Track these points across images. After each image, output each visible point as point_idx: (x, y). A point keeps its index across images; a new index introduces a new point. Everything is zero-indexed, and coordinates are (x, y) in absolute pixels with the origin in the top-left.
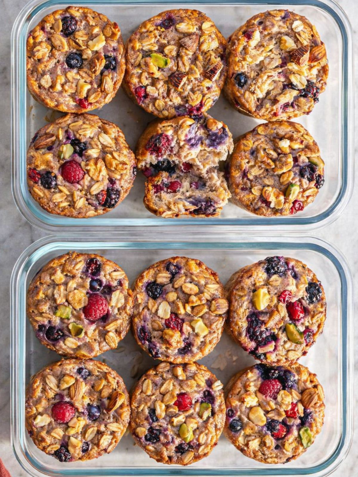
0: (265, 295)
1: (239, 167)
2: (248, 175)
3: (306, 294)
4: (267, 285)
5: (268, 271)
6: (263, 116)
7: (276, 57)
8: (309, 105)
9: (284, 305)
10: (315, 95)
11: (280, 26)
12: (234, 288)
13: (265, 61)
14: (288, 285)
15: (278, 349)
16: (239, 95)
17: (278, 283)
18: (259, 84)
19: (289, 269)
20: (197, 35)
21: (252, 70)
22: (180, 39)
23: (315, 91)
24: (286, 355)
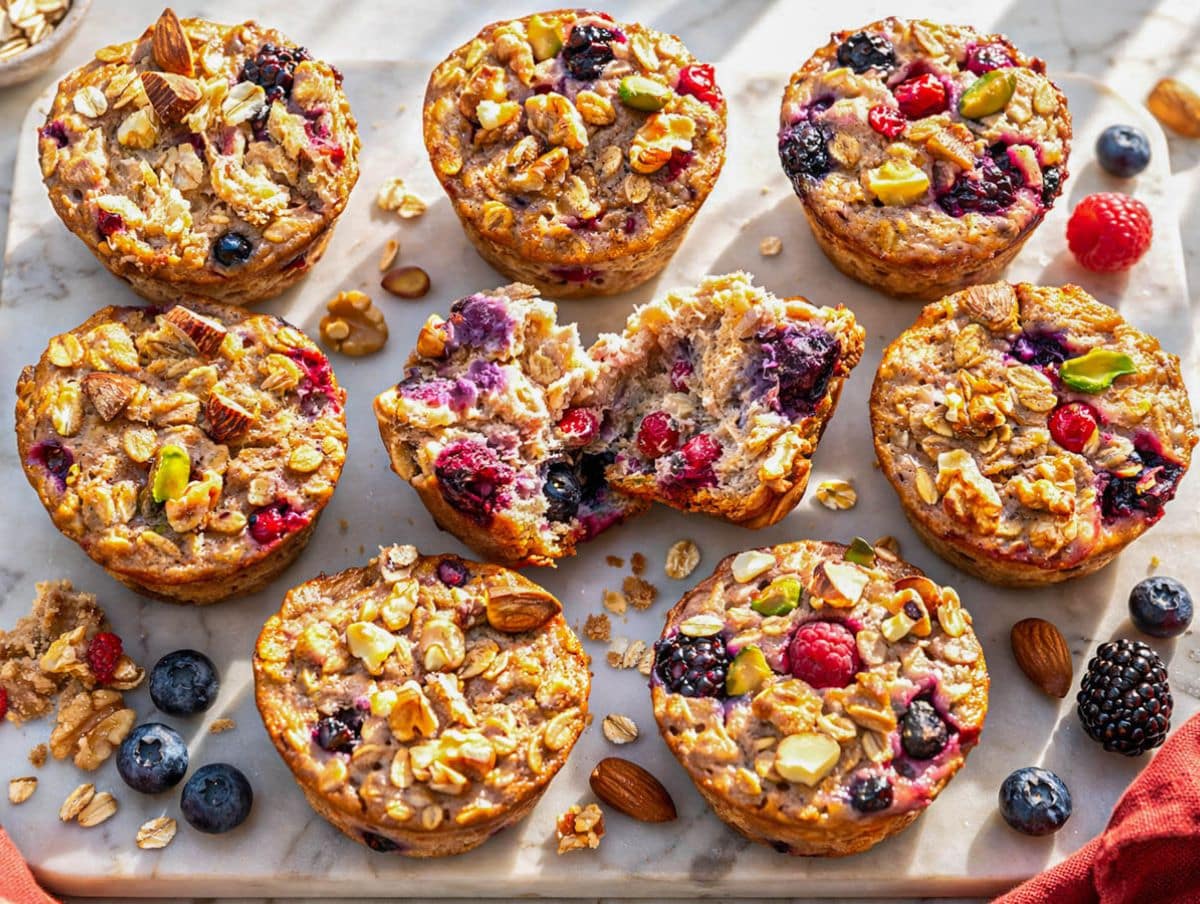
0: (884, 175)
1: (562, 241)
2: (587, 215)
3: (872, 73)
4: (858, 172)
5: (821, 170)
6: (338, 192)
7: (172, 159)
8: (316, 73)
9: (909, 125)
10: (286, 59)
11: (87, 148)
12: (877, 257)
13: (186, 188)
14: (853, 116)
15: (1030, 137)
16: (271, 257)
17: (851, 140)
18: (250, 200)
19: (810, 116)
20: (88, 378)
21: (208, 221)
22: (101, 422)
23: (274, 58)
24: (1045, 116)
